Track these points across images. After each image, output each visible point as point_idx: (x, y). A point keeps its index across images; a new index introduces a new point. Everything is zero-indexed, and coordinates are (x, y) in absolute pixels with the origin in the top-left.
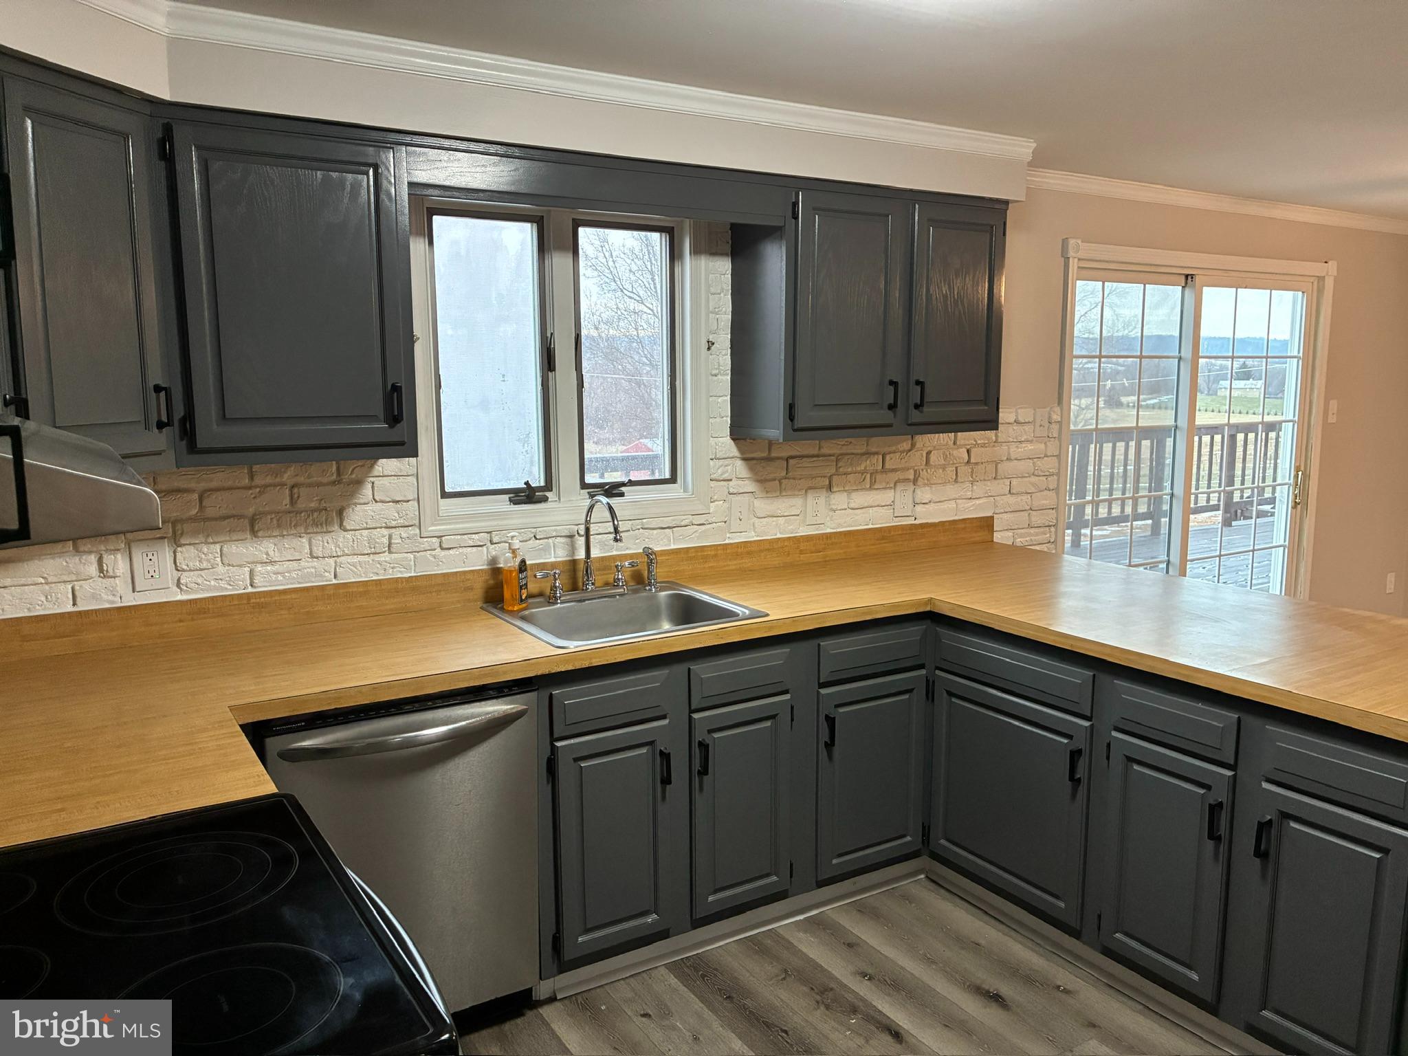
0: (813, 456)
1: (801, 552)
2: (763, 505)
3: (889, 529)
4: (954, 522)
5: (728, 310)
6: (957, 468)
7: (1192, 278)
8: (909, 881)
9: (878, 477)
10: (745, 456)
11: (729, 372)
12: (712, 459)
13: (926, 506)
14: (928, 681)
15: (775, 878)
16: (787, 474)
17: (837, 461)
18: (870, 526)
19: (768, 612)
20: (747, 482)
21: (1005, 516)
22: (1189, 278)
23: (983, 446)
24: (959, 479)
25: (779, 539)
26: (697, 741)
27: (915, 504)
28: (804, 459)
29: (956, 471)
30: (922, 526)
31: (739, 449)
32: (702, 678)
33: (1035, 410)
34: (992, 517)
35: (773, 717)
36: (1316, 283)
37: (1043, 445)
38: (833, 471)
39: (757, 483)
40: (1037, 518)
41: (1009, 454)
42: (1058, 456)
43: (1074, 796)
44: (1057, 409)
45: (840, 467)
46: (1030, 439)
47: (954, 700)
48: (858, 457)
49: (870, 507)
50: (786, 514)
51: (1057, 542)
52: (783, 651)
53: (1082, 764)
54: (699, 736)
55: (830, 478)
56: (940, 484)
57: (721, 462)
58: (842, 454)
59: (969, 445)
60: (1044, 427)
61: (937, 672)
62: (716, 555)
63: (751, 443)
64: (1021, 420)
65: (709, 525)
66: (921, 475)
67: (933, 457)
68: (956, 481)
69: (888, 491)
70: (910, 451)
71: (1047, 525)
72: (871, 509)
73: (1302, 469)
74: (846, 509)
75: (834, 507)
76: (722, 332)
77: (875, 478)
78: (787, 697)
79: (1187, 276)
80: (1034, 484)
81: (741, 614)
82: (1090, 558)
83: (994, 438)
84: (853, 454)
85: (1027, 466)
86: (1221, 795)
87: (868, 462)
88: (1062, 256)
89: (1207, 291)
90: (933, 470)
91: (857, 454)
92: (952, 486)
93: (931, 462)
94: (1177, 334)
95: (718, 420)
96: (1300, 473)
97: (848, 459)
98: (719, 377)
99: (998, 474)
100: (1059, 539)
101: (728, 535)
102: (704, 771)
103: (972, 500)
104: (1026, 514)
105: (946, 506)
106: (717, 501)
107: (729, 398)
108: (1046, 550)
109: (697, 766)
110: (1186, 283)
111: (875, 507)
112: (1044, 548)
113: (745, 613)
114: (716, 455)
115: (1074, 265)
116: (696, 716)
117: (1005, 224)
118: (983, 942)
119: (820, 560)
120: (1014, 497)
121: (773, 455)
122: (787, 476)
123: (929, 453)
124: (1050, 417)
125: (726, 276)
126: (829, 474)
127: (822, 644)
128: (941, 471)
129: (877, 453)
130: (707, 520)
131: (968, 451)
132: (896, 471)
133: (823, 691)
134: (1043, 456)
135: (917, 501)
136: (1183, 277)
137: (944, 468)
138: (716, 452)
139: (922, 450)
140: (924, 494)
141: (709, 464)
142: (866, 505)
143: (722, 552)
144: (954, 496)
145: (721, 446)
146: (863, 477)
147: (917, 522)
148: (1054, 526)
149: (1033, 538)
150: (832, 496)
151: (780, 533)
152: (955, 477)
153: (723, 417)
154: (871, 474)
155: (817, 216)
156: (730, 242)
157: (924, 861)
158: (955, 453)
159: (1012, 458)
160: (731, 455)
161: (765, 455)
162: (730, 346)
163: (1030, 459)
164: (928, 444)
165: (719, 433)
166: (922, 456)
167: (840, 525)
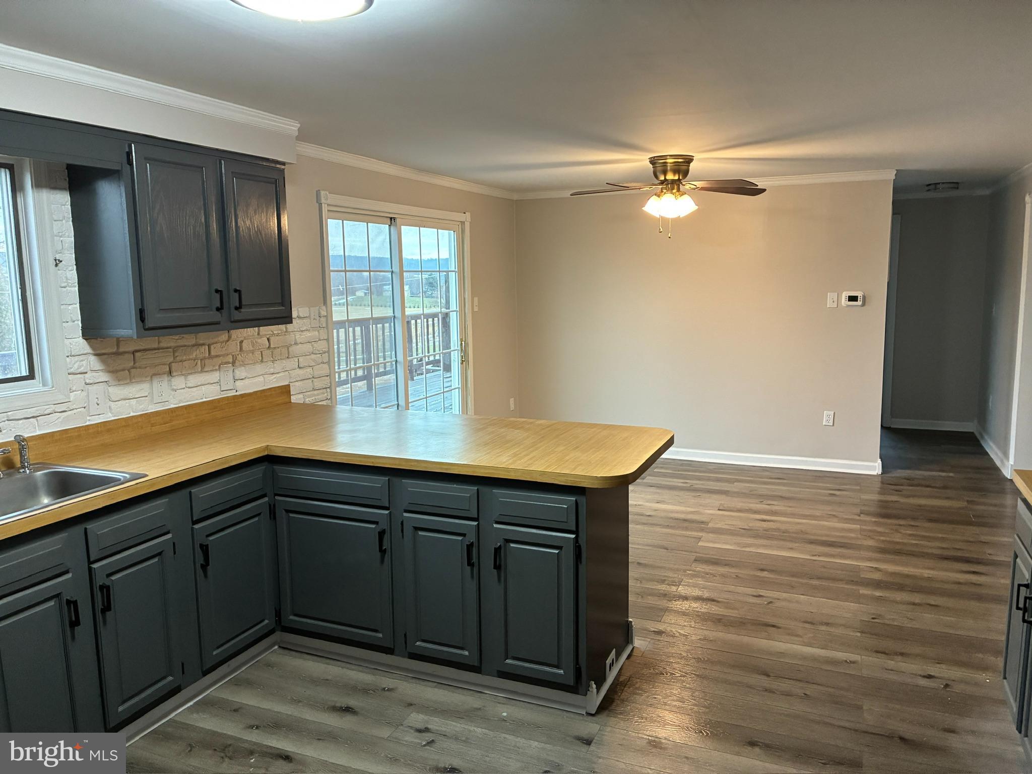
0: (155, 349)
1: (153, 425)
2: (117, 391)
3: (219, 400)
4: (264, 390)
5: (71, 234)
6: (261, 352)
7: (394, 220)
8: (267, 653)
9: (207, 361)
10: (98, 352)
11: (76, 284)
12: (68, 357)
13: (244, 381)
14: (270, 505)
15: (170, 678)
16: (134, 364)
17: (174, 352)
18: (205, 400)
19: (147, 473)
20: (101, 373)
21: (297, 384)
22: (393, 219)
23: (278, 335)
24: (264, 360)
25: (133, 416)
26: (98, 585)
27: (235, 380)
28: (148, 352)
29: (262, 354)
30: (242, 396)
31: (92, 346)
32: (98, 535)
33: (309, 308)
34: (288, 386)
35: (159, 554)
36: (460, 226)
37: (317, 332)
38: (171, 359)
39: (110, 374)
40: (318, 383)
41: (296, 340)
42: (327, 340)
43: (382, 561)
44: (324, 308)
45: (177, 357)
46: (309, 329)
47: (291, 515)
48: (190, 348)
49: (203, 385)
50: (137, 396)
51: (332, 398)
52: (162, 501)
53: (386, 538)
54: (100, 580)
55: (170, 365)
56: (251, 364)
57: (76, 358)
58: (175, 347)
59: (268, 335)
60: (316, 320)
61: (277, 498)
62: (79, 436)
63: (102, 341)
64: (302, 315)
65: (70, 412)
66: (238, 359)
67: (244, 345)
68: (262, 361)
69: (215, 372)
70: (228, 341)
71: (324, 387)
72: (203, 386)
73: (464, 340)
74: (184, 388)
75: (175, 388)
76: (66, 252)
77: (204, 363)
78: (169, 536)
79: (391, 218)
80: (314, 360)
81: (122, 479)
82: (352, 406)
83: (285, 330)
84: (185, 346)
85: (308, 348)
86: (471, 538)
87: (198, 351)
88: (317, 202)
89: (404, 229)
90: (245, 354)
91: (189, 346)
92: (260, 365)
93: (244, 349)
94: (389, 257)
95: (70, 324)
96: (463, 342)
97: (182, 350)
98: (67, 288)
99: (290, 354)
100: (333, 397)
101: (88, 418)
102: (107, 608)
103: (274, 375)
104: (310, 381)
105: (256, 380)
106: (75, 391)
107: (78, 305)
108: (325, 404)
109: (99, 605)
110: (391, 223)
111: (206, 385)
112: (324, 403)
113: (127, 477)
114: (71, 353)
115: (325, 208)
116: (95, 566)
117: (284, 178)
118: (329, 678)
119: (168, 429)
120: (302, 370)
121: (121, 350)
122: (135, 365)
123: (241, 342)
124: (319, 313)
125: (66, 206)
126: (169, 362)
127: (192, 491)
128: (251, 354)
129: (203, 344)
130: (69, 408)
131: (268, 339)
132: (220, 357)
133: (196, 526)
134: (317, 340)
135: (236, 378)
136: (389, 219)
137: (253, 352)
138: (71, 351)
139: (236, 340)
140: (240, 372)
141: (66, 361)
142: (199, 384)
143: (84, 432)
144: (261, 373)
145: (75, 345)
146: (195, 362)
147: (238, 393)
148: (329, 388)
149: (316, 397)
150: (173, 380)
151: (133, 412)
152: (261, 358)
153: (74, 322)
154: (201, 360)
155: (148, 165)
156: (67, 179)
157: (278, 635)
158: (259, 341)
159: (298, 343)
160: (85, 352)
161: (114, 350)
162: (75, 263)
163: (309, 342)
164: (240, 335)
165: (72, 335)
166: (237, 345)
167: (180, 401)
